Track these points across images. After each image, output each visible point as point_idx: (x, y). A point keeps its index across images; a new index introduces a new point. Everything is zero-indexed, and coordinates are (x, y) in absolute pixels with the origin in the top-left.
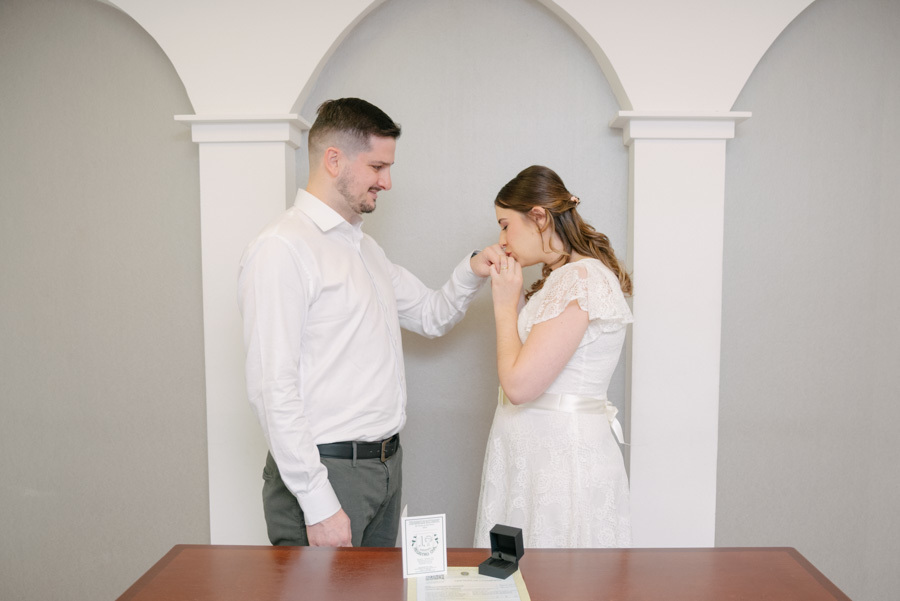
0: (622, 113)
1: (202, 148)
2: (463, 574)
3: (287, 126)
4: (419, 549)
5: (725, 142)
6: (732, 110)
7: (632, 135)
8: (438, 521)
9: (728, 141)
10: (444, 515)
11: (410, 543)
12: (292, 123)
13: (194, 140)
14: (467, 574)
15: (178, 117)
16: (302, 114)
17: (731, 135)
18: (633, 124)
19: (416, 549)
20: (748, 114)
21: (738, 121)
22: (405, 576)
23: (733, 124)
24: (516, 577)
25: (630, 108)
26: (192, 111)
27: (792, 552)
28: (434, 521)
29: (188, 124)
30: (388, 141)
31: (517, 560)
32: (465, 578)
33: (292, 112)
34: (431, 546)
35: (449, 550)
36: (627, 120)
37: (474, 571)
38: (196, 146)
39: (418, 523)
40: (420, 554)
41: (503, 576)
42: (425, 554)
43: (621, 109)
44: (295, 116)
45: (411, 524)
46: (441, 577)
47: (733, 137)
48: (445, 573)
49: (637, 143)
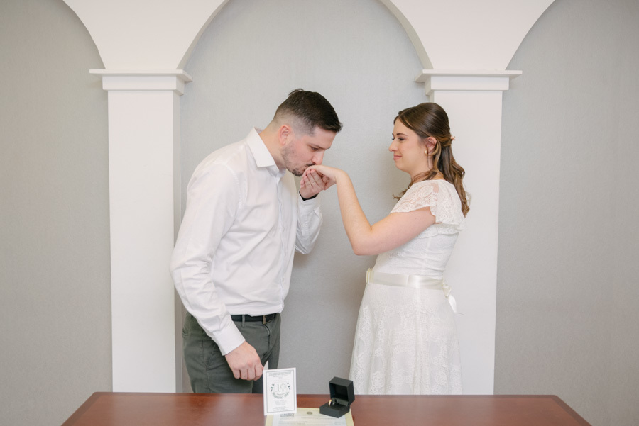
0: (425, 72)
1: (110, 94)
2: (308, 413)
3: (175, 78)
4: (276, 393)
5: (501, 93)
6: (506, 69)
7: (433, 87)
8: (290, 373)
9: (504, 92)
10: (295, 369)
11: (269, 389)
12: (178, 76)
13: (104, 89)
14: (311, 413)
15: (92, 71)
16: (185, 69)
17: (506, 87)
18: (433, 79)
19: (274, 394)
20: (520, 72)
21: (512, 77)
22: (266, 414)
23: (508, 79)
24: (348, 416)
25: (431, 68)
26: (103, 68)
27: (555, 399)
28: (287, 373)
29: (100, 77)
30: (329, 134)
31: (349, 404)
32: (310, 416)
33: (178, 68)
34: (285, 392)
35: (298, 396)
36: (429, 76)
37: (316, 411)
38: (106, 92)
39: (276, 374)
40: (276, 397)
41: (338, 416)
42: (281, 398)
43: (424, 68)
44: (181, 72)
45: (271, 375)
46: (292, 415)
47: (508, 89)
48: (295, 412)
49: (435, 93)
